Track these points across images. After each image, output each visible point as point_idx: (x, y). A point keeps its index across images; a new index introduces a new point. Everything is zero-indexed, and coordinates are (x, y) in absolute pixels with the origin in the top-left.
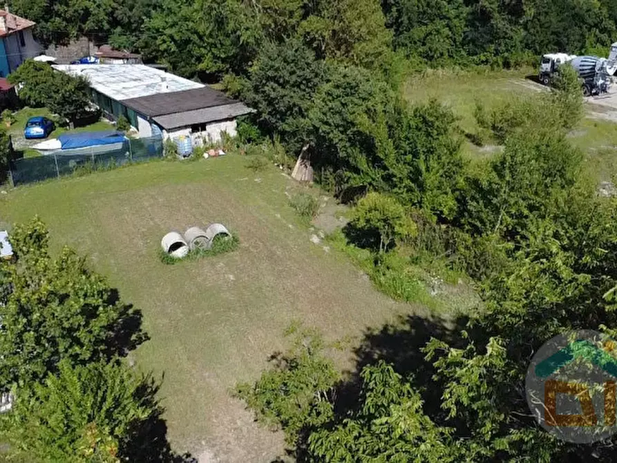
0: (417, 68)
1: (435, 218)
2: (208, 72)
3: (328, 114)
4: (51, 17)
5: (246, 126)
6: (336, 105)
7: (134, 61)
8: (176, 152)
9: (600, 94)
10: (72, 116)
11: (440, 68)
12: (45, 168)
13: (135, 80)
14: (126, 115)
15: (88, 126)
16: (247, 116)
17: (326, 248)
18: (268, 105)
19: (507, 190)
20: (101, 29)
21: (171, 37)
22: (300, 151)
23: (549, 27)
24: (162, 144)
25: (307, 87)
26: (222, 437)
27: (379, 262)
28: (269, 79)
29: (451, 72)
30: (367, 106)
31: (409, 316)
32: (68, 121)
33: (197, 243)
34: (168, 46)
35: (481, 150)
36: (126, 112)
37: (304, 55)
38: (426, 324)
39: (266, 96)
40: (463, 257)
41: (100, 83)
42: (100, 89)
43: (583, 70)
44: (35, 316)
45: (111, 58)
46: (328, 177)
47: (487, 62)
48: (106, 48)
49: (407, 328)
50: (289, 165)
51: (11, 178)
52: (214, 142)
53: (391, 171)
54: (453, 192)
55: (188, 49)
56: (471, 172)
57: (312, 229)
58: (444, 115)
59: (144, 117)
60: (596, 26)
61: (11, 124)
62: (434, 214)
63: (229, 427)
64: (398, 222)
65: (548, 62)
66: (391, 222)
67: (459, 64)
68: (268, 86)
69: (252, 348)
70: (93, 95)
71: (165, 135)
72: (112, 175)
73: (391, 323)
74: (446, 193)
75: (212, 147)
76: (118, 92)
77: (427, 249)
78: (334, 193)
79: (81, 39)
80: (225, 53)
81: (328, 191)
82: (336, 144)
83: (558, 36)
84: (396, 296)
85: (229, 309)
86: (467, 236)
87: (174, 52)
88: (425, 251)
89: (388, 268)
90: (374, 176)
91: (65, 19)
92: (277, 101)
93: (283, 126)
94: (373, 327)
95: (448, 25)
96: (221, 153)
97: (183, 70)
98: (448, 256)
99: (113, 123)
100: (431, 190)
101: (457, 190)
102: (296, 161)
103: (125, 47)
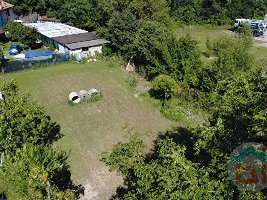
0: (180, 25)
1: (189, 86)
2: (89, 27)
3: (142, 42)
4: (21, 3)
5: (106, 49)
6: (145, 37)
7: (57, 22)
8: (75, 59)
9: (260, 36)
10: (30, 45)
11: (190, 25)
12: (18, 66)
13: (58, 29)
14: (54, 44)
15: (37, 49)
16: (107, 44)
17: (141, 99)
18: (115, 39)
19: (221, 72)
20: (43, 9)
21: (74, 12)
22: (130, 59)
23: (238, 8)
24: (69, 57)
25: (133, 31)
26: (95, 178)
27: (164, 105)
28: (116, 27)
29: (195, 27)
30: (159, 38)
31: (178, 127)
32: (28, 47)
33: (84, 97)
34: (72, 16)
35: (208, 59)
36: (53, 43)
37: (131, 17)
38: (185, 130)
39: (115, 35)
40: (201, 102)
41: (42, 31)
42: (42, 33)
43: (252, 25)
44: (12, 122)
45: (47, 21)
46: (142, 69)
47: (211, 23)
48: (45, 17)
49: (177, 132)
50: (124, 65)
51: (3, 71)
52: (92, 56)
53: (170, 66)
54: (197, 74)
55: (80, 17)
56: (204, 66)
57: (135, 91)
58: (193, 41)
59: (61, 44)
60: (258, 7)
61: (4, 48)
62: (188, 84)
63: (99, 174)
64: (173, 87)
65: (238, 22)
66: (170, 87)
67: (199, 24)
68: (115, 30)
69: (108, 141)
70: (39, 36)
71: (71, 52)
72: (48, 69)
73: (170, 130)
74: (194, 75)
75: (91, 57)
76: (50, 34)
77: (185, 100)
78: (144, 76)
79: (34, 13)
80: (97, 18)
81: (142, 76)
82: (145, 54)
83: (242, 12)
84: (172, 119)
85: (99, 124)
86: (203, 93)
87: (75, 18)
88: (184, 100)
89: (168, 107)
90: (162, 68)
91: (27, 4)
92: (119, 37)
93: (122, 48)
94: (162, 132)
95: (194, 7)
96: (95, 60)
97: (79, 26)
98: (194, 102)
99: (48, 48)
100: (187, 74)
101: (198, 74)
102: (128, 63)
103: (53, 17)
